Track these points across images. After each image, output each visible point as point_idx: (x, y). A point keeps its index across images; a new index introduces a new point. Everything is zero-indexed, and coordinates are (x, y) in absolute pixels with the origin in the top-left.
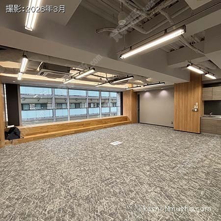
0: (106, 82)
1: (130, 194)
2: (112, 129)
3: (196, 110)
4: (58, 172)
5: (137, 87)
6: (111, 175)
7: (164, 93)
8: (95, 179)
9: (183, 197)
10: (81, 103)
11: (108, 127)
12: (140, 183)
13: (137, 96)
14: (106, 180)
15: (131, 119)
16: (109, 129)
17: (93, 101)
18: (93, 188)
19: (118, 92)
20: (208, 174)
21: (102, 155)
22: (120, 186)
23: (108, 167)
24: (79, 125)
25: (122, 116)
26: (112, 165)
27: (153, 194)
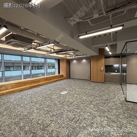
0: (54, 53)
1: (93, 125)
2: (55, 83)
3: (102, 70)
4: (33, 121)
5: (70, 57)
6: (74, 115)
7: (84, 61)
8: (65, 120)
9: (120, 120)
10: (25, 66)
11: (52, 82)
12: (94, 116)
13: (69, 62)
14: (73, 120)
15: (65, 76)
16: (53, 83)
17: (35, 65)
18: (68, 128)
19: (55, 59)
20: (121, 104)
21: (59, 102)
22: (84, 121)
23: (69, 110)
24: (32, 82)
25: (59, 75)
26: (71, 108)
27: (105, 121)
